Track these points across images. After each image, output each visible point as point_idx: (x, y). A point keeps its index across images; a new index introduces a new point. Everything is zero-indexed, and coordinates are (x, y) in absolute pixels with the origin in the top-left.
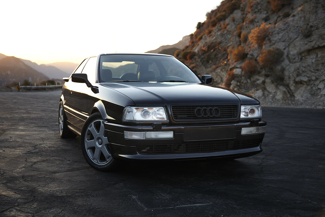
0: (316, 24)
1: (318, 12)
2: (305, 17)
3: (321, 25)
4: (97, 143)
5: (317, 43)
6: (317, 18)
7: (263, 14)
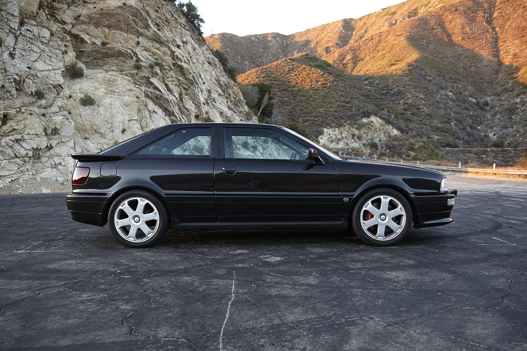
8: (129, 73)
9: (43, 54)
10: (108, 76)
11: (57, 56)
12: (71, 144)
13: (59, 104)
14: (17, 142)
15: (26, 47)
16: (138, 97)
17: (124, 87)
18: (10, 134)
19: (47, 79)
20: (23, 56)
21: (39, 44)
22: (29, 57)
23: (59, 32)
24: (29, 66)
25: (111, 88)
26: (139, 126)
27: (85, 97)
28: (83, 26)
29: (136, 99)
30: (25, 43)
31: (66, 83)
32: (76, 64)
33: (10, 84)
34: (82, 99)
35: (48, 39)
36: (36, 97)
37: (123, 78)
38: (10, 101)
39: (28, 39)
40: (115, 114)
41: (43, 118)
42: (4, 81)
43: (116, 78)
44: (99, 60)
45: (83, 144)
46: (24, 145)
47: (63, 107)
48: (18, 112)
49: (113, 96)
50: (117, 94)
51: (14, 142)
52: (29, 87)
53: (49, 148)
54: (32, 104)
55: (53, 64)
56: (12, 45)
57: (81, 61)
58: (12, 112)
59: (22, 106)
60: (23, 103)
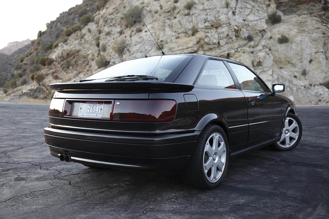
0: (165, 40)
2: (155, 33)
3: (169, 40)
6: (165, 34)
7: (118, 28)
8: (318, 14)
10: (300, 19)
11: (263, 9)
12: (270, 72)
13: (263, 43)
15: (243, 6)
16: (324, 34)
17: (313, 26)
19: (255, 27)
20: (241, 12)
21: (252, 2)
22: (244, 13)
24: (244, 19)
25: (302, 29)
26: (324, 57)
27: (282, 36)
29: (322, 35)
30: (242, 3)
31: (269, 29)
32: (276, 13)
33: (232, 32)
34: (279, 39)
36: (248, 40)
37: (313, 19)
38: (232, 44)
40: (304, 48)
41: (251, 54)
42: (228, 31)
43: (307, 20)
44: (293, 7)
45: (279, 73)
47: (266, 45)
48: (236, 51)
49: (303, 34)
50: (307, 32)
52: (243, 34)
54: (245, 45)
55: (260, 15)
56: (234, 6)
57: (280, 10)
58: (232, 51)
59: (239, 47)
60: (239, 45)
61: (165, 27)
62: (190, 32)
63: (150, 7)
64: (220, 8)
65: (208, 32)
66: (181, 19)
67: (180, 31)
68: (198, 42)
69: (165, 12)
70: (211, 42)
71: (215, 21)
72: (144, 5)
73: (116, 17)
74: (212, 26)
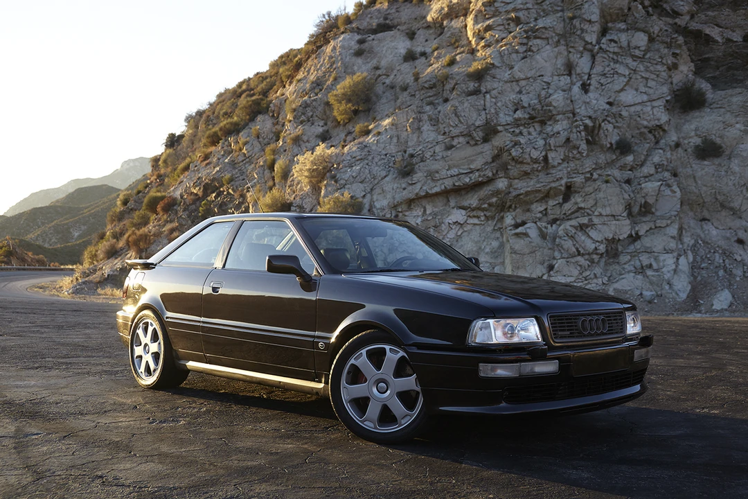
0: (420, 152)
1: (422, 129)
2: (398, 137)
3: (430, 154)
4: (375, 390)
5: (424, 188)
7: (317, 127)
9: (634, 77)
11: (658, 76)
12: (673, 231)
13: (656, 159)
14: (582, 229)
15: (607, 69)
18: (573, 216)
19: (638, 119)
20: (602, 85)
21: (629, 61)
22: (610, 85)
23: (665, 33)
24: (611, 100)
27: (703, 142)
28: (710, 13)
30: (607, 63)
31: (672, 122)
32: (693, 85)
33: (578, 134)
34: (697, 147)
35: (643, 48)
36: (618, 152)
38: (577, 162)
39: (611, 56)
41: (626, 187)
42: (569, 130)
44: (737, 69)
45: (699, 231)
46: (593, 233)
47: (663, 164)
48: (587, 179)
51: (577, 230)
52: (606, 136)
53: (634, 238)
54: (610, 164)
55: (651, 91)
56: (586, 70)
57: (703, 77)
58: (579, 179)
59: (595, 169)
60: (596, 164)
61: (421, 123)
62: (479, 135)
63: (392, 77)
64: (552, 76)
65: (521, 133)
66: (457, 104)
67: (455, 132)
68: (496, 158)
69: (423, 88)
70: (527, 156)
71: (539, 107)
72: (379, 72)
73: (315, 100)
74: (532, 118)
